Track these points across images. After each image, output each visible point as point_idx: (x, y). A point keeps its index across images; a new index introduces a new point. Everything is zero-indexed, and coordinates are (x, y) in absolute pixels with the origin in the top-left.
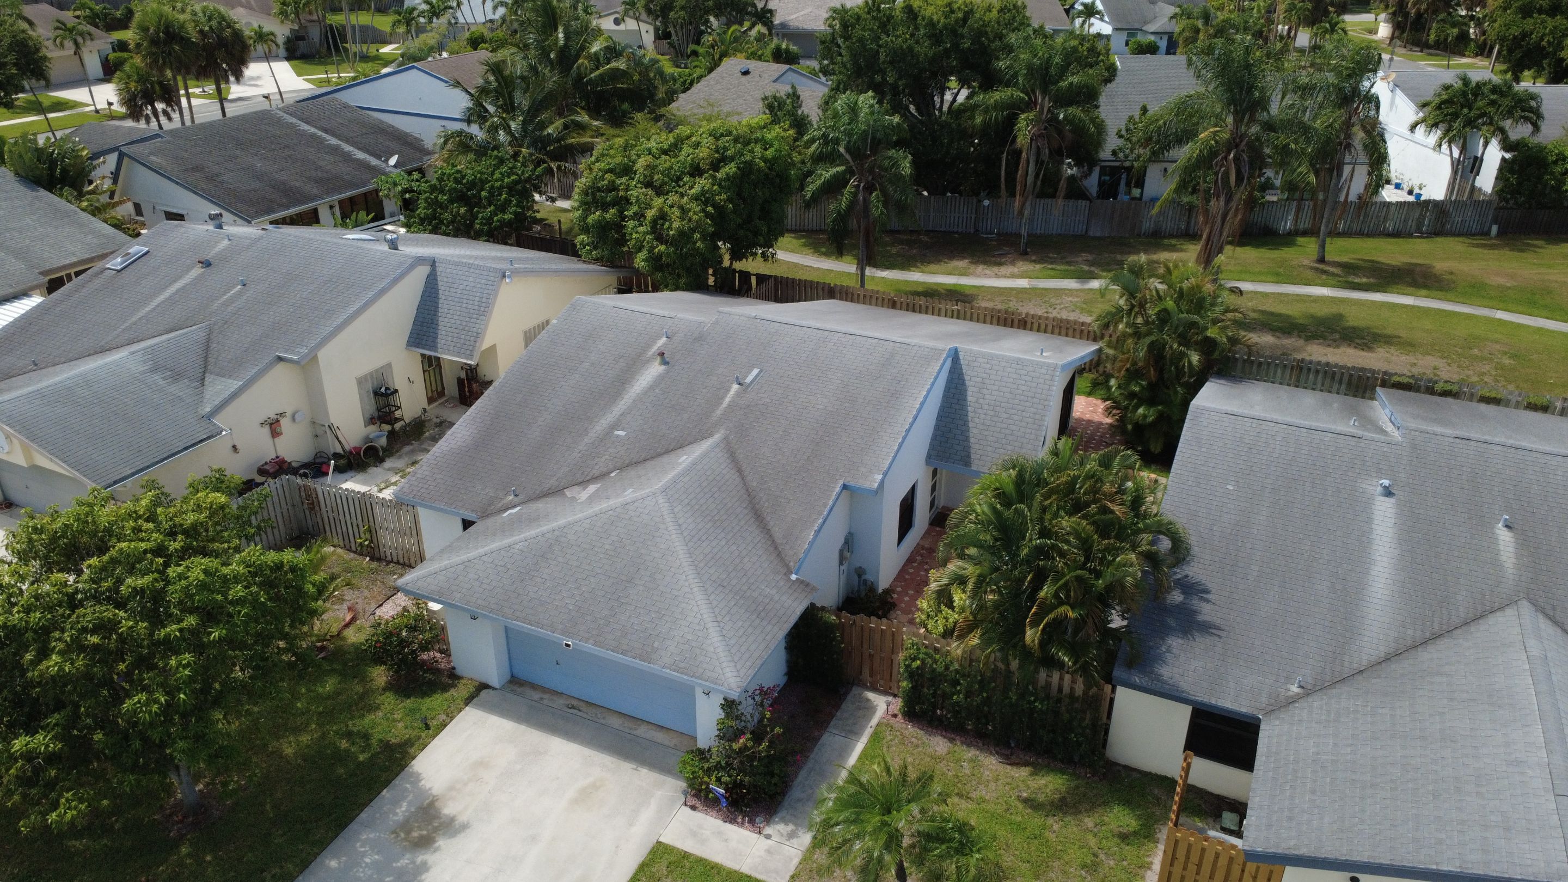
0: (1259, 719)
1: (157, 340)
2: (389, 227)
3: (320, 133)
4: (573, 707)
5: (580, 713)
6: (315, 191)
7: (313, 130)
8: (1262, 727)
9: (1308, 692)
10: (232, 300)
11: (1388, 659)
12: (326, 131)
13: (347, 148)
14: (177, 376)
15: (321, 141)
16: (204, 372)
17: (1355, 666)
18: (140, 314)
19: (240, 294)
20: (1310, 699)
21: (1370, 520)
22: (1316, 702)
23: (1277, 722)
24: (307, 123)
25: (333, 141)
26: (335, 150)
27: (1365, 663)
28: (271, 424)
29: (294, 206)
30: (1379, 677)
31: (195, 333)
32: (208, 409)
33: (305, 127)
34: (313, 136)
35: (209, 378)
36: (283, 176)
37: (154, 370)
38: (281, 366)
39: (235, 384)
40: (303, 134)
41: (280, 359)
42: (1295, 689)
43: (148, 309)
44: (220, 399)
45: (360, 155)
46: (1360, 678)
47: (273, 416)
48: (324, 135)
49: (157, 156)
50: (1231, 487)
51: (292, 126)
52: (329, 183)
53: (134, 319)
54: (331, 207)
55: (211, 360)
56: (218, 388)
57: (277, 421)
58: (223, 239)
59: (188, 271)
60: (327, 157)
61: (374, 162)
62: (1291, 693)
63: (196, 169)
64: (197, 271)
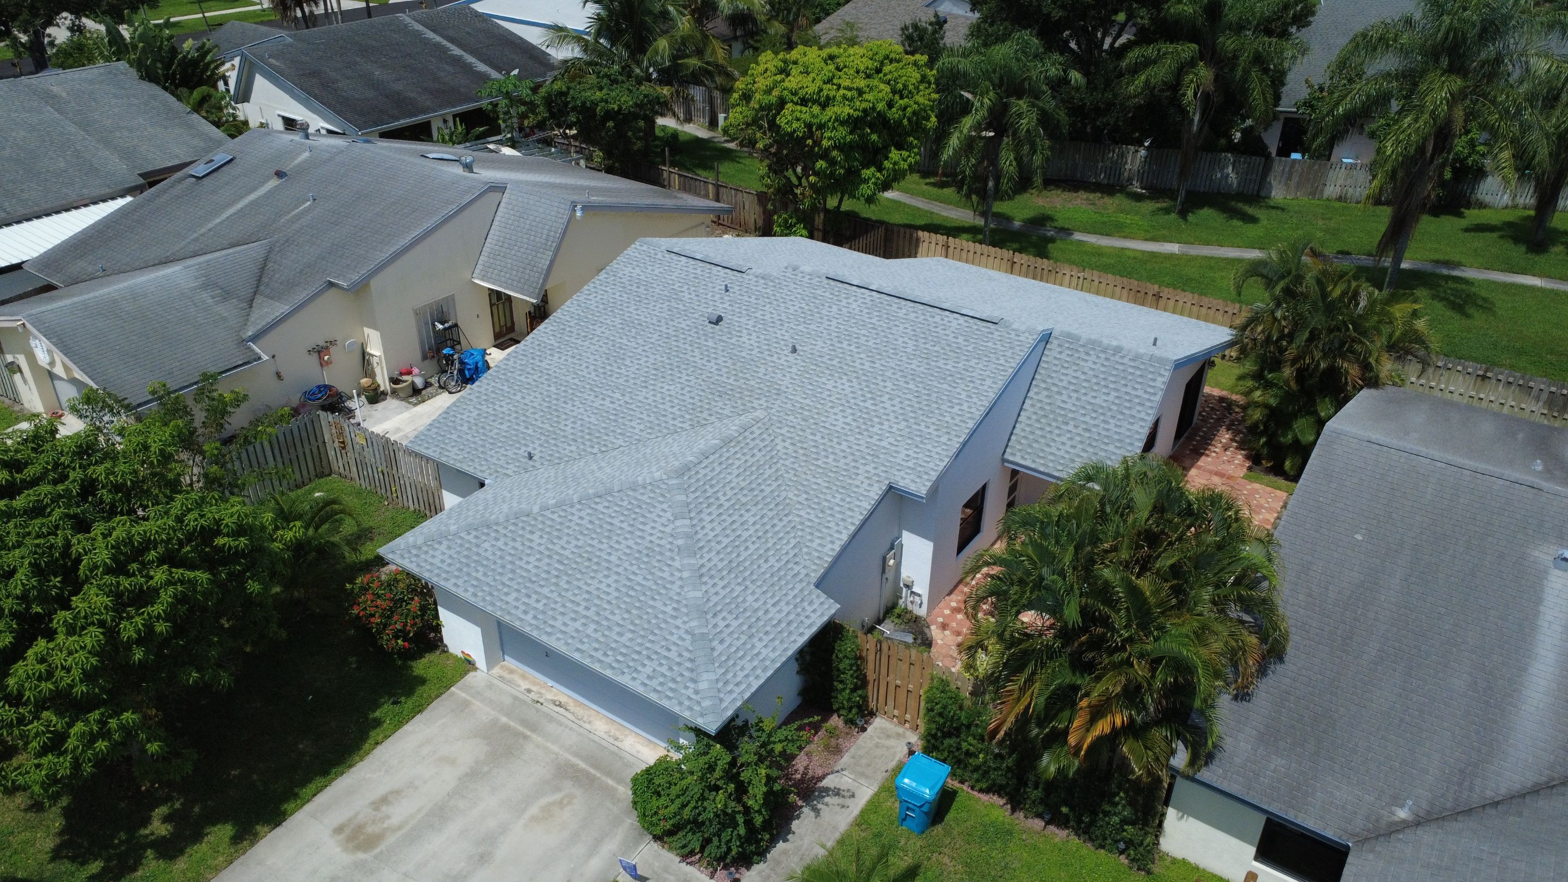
0: (1348, 847)
1: (217, 254)
2: (491, 146)
3: (445, 42)
4: (560, 705)
5: (566, 714)
6: (428, 103)
7: (438, 39)
8: (1350, 859)
9: (1418, 823)
10: (299, 217)
11: (1536, 791)
12: (452, 40)
13: (470, 59)
14: (226, 295)
15: (445, 50)
16: (255, 293)
17: (1489, 793)
18: (210, 225)
19: (308, 210)
20: (1420, 831)
21: (1539, 601)
22: (1426, 835)
23: (1371, 856)
24: (434, 31)
25: (456, 51)
26: (457, 60)
27: (1503, 791)
28: (319, 352)
29: (404, 118)
30: (1520, 814)
31: (255, 250)
32: (250, 333)
33: (431, 35)
34: (437, 45)
35: (259, 300)
36: (399, 87)
37: (205, 287)
38: (333, 291)
39: (283, 308)
40: (427, 42)
41: (331, 285)
42: (1403, 814)
43: (218, 221)
44: (264, 323)
45: (482, 67)
46: (1492, 812)
47: (322, 343)
48: (449, 45)
49: (277, 60)
50: (1359, 537)
51: (418, 34)
52: (445, 95)
53: (203, 230)
54: (445, 121)
55: (265, 280)
56: (268, 310)
57: (327, 348)
58: (305, 151)
59: (263, 183)
60: (447, 67)
61: (494, 74)
62: (1396, 819)
63: (314, 74)
64: (274, 182)
